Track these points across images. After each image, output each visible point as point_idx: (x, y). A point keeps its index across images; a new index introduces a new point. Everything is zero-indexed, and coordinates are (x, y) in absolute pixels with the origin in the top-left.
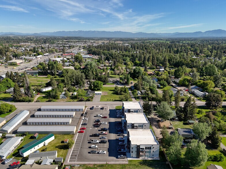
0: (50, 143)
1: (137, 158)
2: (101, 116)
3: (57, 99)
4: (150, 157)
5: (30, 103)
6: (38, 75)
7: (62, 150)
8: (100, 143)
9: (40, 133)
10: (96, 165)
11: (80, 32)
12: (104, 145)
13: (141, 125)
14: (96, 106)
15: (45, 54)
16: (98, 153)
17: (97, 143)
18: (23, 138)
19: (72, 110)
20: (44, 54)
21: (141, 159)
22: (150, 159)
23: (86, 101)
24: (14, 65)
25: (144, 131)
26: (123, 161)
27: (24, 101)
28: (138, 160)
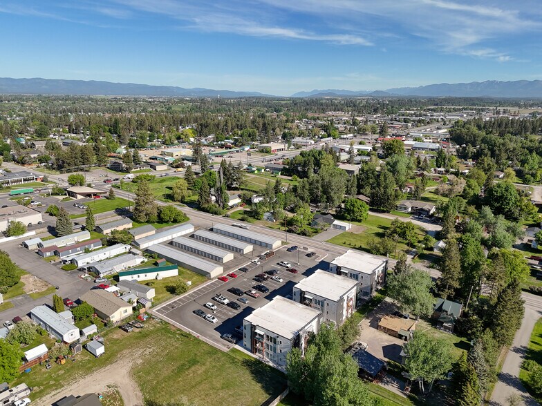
0: (164, 279)
1: (251, 352)
2: (289, 265)
3: (257, 219)
4: (274, 361)
5: (215, 216)
6: (281, 175)
7: (169, 293)
8: (228, 305)
9: (169, 260)
10: (180, 330)
11: (491, 84)
12: (230, 311)
13: (321, 299)
14: (304, 248)
15: (345, 136)
16: (204, 318)
17: (223, 303)
18: (146, 260)
19: (250, 241)
20: (342, 136)
21: (256, 356)
22: (271, 364)
23: (299, 234)
24: (267, 152)
25: (305, 310)
26: (224, 345)
27: (208, 212)
28: (248, 355)
